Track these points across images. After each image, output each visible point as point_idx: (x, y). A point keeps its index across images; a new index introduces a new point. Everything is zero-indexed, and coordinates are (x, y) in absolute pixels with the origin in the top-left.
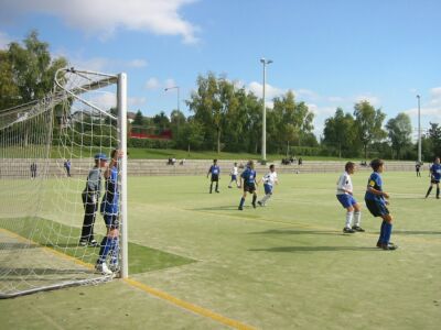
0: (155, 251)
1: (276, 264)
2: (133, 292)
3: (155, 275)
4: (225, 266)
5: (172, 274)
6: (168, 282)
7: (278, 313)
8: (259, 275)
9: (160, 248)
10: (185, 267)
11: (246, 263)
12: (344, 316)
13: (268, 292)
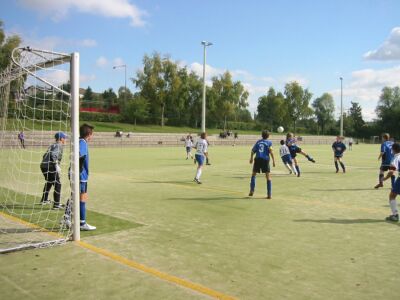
0: (104, 216)
1: (214, 227)
2: (85, 254)
4: (169, 230)
5: (121, 237)
6: (116, 244)
7: (216, 271)
8: (199, 238)
9: (109, 213)
10: (132, 230)
11: (187, 227)
12: (274, 273)
13: (207, 252)
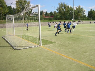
0: (48, 41)
1: (72, 43)
2: (42, 49)
4: (62, 44)
6: (50, 47)
7: (71, 53)
8: (68, 45)
9: (49, 40)
11: (66, 43)
12: (85, 54)
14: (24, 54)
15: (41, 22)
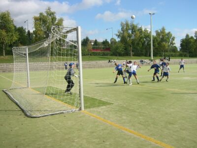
0: (96, 99)
1: (147, 105)
2: (84, 116)
3: (95, 109)
4: (125, 106)
5: (101, 109)
6: (100, 112)
7: (142, 125)
8: (138, 109)
9: (99, 98)
10: (108, 106)
11: (134, 105)
12: (170, 126)
13: (141, 116)
14: (47, 127)
15: (82, 60)
